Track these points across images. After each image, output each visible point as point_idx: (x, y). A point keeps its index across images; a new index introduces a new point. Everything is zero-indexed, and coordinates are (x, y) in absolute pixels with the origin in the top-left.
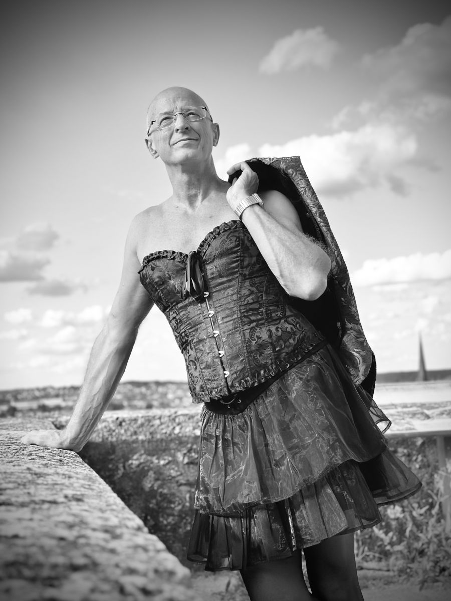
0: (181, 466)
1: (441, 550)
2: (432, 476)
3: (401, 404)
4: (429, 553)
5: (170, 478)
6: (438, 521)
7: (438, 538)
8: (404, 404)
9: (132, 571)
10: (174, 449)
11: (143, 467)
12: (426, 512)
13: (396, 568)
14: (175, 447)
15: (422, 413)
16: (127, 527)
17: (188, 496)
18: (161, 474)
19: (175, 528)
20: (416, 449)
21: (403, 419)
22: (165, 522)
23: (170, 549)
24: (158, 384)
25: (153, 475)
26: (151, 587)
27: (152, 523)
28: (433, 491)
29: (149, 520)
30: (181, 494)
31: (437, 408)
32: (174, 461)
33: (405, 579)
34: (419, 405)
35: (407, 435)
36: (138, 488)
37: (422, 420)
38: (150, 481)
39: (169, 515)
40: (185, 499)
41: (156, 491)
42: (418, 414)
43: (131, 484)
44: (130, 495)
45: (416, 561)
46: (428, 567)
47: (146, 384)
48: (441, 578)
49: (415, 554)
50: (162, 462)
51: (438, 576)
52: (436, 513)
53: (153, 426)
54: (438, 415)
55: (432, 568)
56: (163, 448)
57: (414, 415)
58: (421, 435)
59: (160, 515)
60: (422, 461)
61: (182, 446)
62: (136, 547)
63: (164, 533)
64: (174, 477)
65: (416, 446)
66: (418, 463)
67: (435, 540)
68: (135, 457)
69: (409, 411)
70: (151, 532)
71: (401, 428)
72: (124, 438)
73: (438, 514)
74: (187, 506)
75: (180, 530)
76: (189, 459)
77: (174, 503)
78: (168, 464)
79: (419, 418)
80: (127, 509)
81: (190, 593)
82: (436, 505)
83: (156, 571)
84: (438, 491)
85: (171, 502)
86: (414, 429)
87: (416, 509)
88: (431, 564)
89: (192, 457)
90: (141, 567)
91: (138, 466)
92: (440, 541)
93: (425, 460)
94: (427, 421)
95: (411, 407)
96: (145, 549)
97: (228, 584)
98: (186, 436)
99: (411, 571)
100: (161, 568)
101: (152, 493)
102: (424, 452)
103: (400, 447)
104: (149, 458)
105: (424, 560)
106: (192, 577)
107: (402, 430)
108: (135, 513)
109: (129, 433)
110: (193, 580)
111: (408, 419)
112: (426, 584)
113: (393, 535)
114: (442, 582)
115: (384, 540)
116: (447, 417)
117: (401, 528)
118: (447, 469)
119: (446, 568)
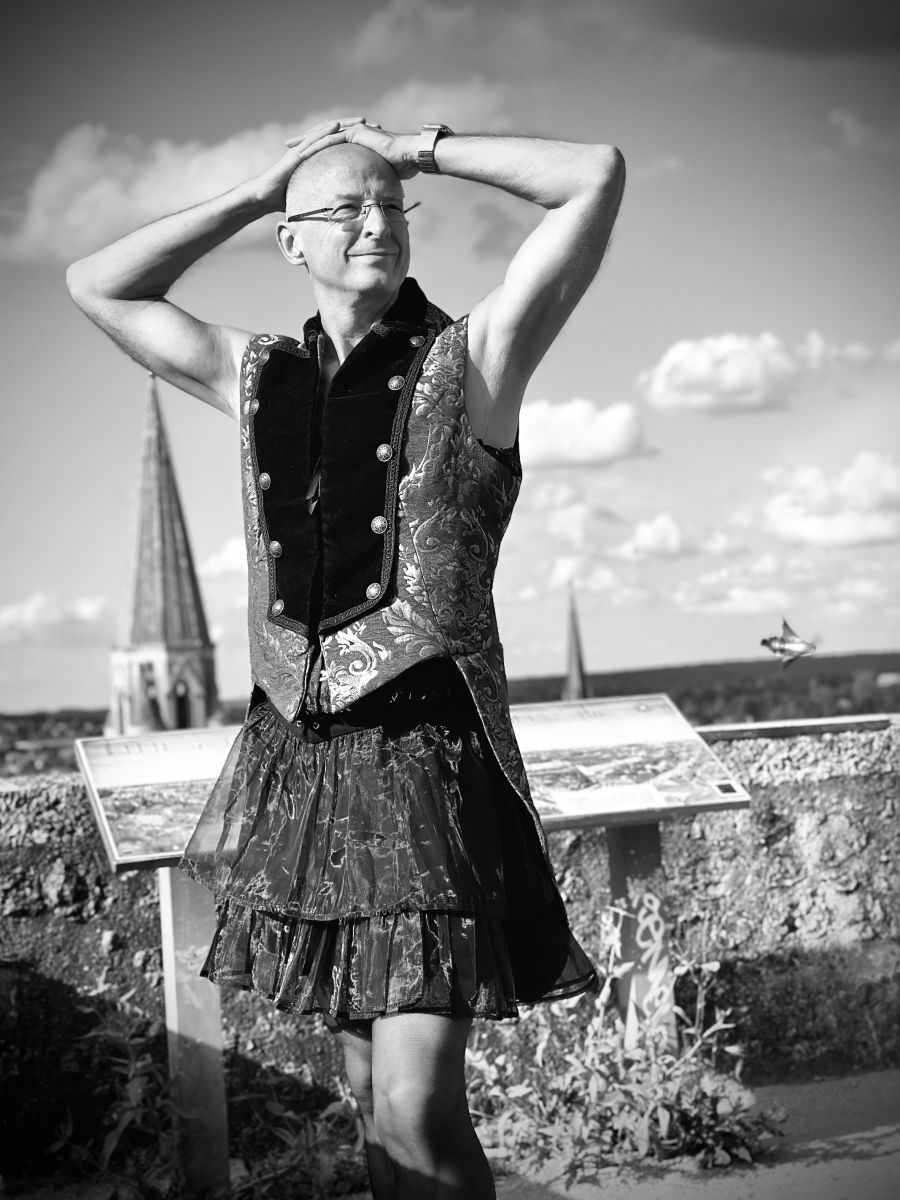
1: (614, 1089)
2: (595, 917)
4: (587, 1100)
6: (609, 1023)
7: (608, 1062)
12: (580, 1005)
15: (574, 774)
28: (597, 955)
31: (608, 760)
33: (533, 1163)
34: (567, 754)
37: (573, 789)
42: (566, 774)
45: (557, 1121)
49: (557, 1104)
54: (609, 776)
55: (595, 1134)
57: (555, 778)
58: (572, 824)
60: (574, 884)
65: (560, 850)
67: (602, 1067)
69: (544, 770)
73: (608, 1007)
79: (566, 785)
84: (609, 953)
86: (554, 811)
88: (593, 1124)
89: (24, 897)
92: (613, 1070)
93: (580, 882)
94: (585, 792)
95: (548, 760)
99: (547, 1143)
102: (578, 864)
105: (577, 1117)
111: (542, 789)
112: (580, 1173)
113: (506, 1062)
114: (616, 1165)
115: (486, 1074)
116: (630, 781)
117: (526, 1044)
118: (629, 901)
119: (628, 1132)
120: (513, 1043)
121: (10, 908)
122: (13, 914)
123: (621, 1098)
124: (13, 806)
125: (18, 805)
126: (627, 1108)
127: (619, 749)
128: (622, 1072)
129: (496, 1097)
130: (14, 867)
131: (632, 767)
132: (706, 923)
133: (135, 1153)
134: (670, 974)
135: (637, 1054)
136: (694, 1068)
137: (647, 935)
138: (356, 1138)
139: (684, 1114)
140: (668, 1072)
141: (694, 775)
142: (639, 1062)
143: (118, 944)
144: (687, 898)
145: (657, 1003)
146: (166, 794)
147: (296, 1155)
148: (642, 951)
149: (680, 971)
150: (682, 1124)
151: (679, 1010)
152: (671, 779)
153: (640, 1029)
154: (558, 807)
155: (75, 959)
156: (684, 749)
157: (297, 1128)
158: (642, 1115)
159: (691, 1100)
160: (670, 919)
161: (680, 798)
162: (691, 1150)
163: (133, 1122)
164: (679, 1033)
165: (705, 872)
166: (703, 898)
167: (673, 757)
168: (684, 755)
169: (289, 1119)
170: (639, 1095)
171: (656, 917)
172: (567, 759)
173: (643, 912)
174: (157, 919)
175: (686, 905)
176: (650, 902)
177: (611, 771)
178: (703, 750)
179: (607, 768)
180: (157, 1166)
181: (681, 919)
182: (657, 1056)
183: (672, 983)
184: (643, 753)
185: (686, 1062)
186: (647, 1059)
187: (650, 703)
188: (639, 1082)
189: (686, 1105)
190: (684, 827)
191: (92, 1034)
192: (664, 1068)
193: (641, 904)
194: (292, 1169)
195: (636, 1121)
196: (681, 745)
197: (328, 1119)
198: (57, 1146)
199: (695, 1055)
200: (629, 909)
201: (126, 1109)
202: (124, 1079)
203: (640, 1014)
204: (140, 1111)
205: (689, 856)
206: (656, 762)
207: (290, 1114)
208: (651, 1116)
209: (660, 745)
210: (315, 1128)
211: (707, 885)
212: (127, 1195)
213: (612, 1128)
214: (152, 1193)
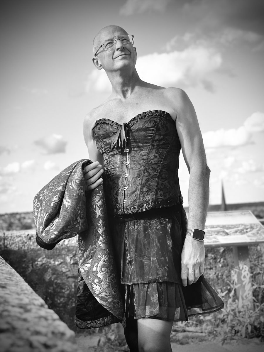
0: (69, 265)
1: (235, 319)
2: (230, 271)
3: (210, 226)
4: (228, 321)
5: (62, 273)
6: (234, 301)
7: (234, 311)
8: (212, 225)
9: (37, 333)
10: (64, 255)
11: (45, 267)
12: (226, 295)
13: (206, 331)
14: (65, 253)
15: (224, 232)
16: (34, 305)
17: (73, 285)
18: (56, 270)
19: (65, 305)
20: (219, 254)
21: (211, 235)
22: (59, 301)
23: (62, 319)
25: (51, 271)
26: (50, 343)
27: (50, 302)
28: (230, 282)
29: (48, 300)
30: (69, 283)
31: (233, 228)
32: (64, 263)
33: (212, 338)
34: (221, 226)
35: (214, 246)
36: (42, 280)
37: (223, 236)
38: (49, 275)
39: (61, 297)
40: (72, 287)
41: (53, 281)
42: (221, 232)
43: (37, 277)
44: (36, 284)
45: (219, 327)
46: (227, 330)
48: (236, 337)
49: (219, 322)
50: (57, 263)
51: (234, 336)
52: (232, 295)
54: (233, 233)
55: (230, 331)
56: (58, 254)
57: (218, 233)
58: (223, 245)
59: (56, 297)
60: (223, 262)
61: (69, 252)
62: (40, 317)
63: (58, 308)
64: (65, 273)
65: (219, 253)
66: (221, 263)
67: (232, 313)
68: (39, 260)
69: (215, 230)
70: (49, 308)
71: (210, 241)
72: (32, 247)
73: (233, 296)
74: (73, 291)
75: (69, 306)
76: (74, 261)
77: (64, 289)
78: (60, 264)
79: (221, 235)
80: (34, 293)
81: (75, 347)
82: (232, 290)
83: (53, 333)
84: (234, 281)
85: (62, 288)
86: (218, 242)
87: (219, 293)
88: (229, 328)
89: (76, 259)
90: (43, 330)
91: (42, 265)
92: (235, 314)
93: (225, 261)
94: (227, 237)
95: (216, 227)
96: (46, 319)
97: (99, 341)
98: (72, 246)
99: (216, 333)
100: (56, 331)
101: (51, 283)
102: (225, 256)
103: (209, 253)
104: (49, 260)
105: (225, 326)
106: (76, 336)
107: (211, 242)
108: (39, 295)
109: (35, 244)
110: (76, 339)
111: (214, 236)
112: (226, 341)
114: (236, 339)
116: (239, 234)
118: (239, 267)
119: (239, 331)
121: (72, 262)
122: (73, 264)
123: (237, 321)
126: (239, 324)
127: (236, 225)
128: (238, 314)
129: (202, 319)
130: (73, 251)
131: (240, 230)
132: (262, 275)
133: (105, 328)
134: (251, 288)
135: (242, 310)
136: (258, 314)
137: (245, 277)
139: (255, 327)
140: (251, 315)
141: (258, 233)
142: (242, 312)
144: (256, 267)
145: (248, 296)
148: (243, 281)
149: (254, 287)
150: (255, 329)
151: (254, 298)
152: (252, 234)
153: (243, 303)
154: (219, 240)
156: (255, 225)
158: (243, 326)
159: (257, 323)
160: (252, 273)
161: (254, 239)
162: (258, 336)
164: (254, 305)
165: (261, 260)
166: (261, 267)
167: (252, 228)
168: (255, 227)
170: (243, 321)
171: (247, 272)
172: (221, 227)
173: (243, 270)
175: (256, 269)
176: (246, 268)
177: (234, 231)
178: (261, 226)
179: (233, 230)
180: (111, 332)
181: (254, 273)
182: (248, 310)
183: (252, 291)
184: (243, 226)
185: (256, 313)
186: (245, 311)
187: (246, 213)
188: (242, 317)
190: (255, 247)
192: (250, 314)
193: (243, 268)
195: (242, 328)
199: (259, 311)
200: (239, 269)
203: (243, 299)
205: (257, 255)
206: (247, 229)
208: (246, 327)
209: (248, 224)
211: (262, 264)
212: (103, 339)
213: (235, 330)
214: (109, 340)
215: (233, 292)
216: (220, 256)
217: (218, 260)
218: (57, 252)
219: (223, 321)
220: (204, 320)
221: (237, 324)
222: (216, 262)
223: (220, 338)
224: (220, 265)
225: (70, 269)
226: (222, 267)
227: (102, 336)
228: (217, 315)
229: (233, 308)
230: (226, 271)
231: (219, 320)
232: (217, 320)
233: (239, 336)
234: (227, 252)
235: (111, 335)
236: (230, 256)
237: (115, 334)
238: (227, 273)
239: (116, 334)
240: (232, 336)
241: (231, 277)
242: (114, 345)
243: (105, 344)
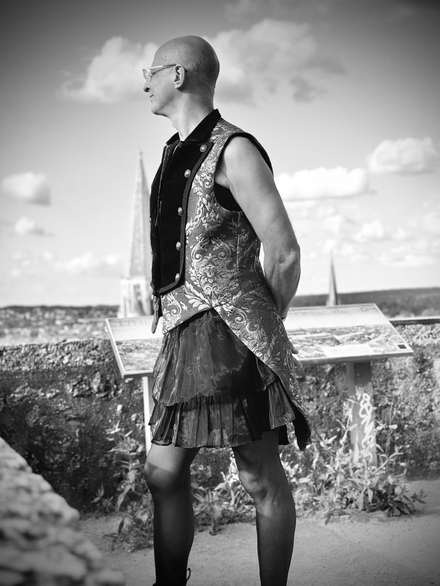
0: (70, 398)
1: (348, 480)
2: (340, 404)
3: (309, 329)
4: (336, 485)
5: (58, 412)
6: (346, 451)
7: (345, 469)
8: (313, 329)
9: (13, 515)
10: (63, 381)
11: (27, 401)
12: (333, 442)
13: (301, 502)
14: (63, 379)
15: (332, 339)
16: (7, 467)
17: (77, 431)
18: (47, 408)
19: (62, 467)
20: (324, 376)
21: (312, 345)
22: (52, 461)
23: (56, 489)
24: (44, 308)
25: (38, 410)
26: (35, 531)
27: (36, 461)
28: (341, 420)
29: (33, 459)
30: (70, 429)
31: (347, 333)
32: (62, 394)
33: (310, 512)
34: (329, 330)
35: (315, 362)
36: (21, 424)
37: (331, 346)
38: (35, 416)
39: (55, 453)
40: (75, 435)
41: (41, 427)
42: (328, 339)
43: (12, 419)
44: (12, 432)
45: (322, 494)
46: (335, 500)
47: (30, 309)
48: (348, 510)
49: (322, 486)
50: (48, 395)
51: (345, 508)
52: (343, 442)
53: (38, 355)
54: (348, 340)
55: (339, 500)
56: (50, 379)
57: (323, 340)
58: (330, 361)
59: (46, 452)
60: (331, 388)
61: (71, 377)
62: (18, 489)
63: (50, 472)
64: (62, 411)
65: (325, 373)
66: (326, 391)
67: (343, 471)
68: (17, 390)
69: (318, 337)
70: (34, 471)
71: (309, 355)
72: (4, 369)
73: (345, 444)
74: (76, 442)
75: (69, 468)
76: (79, 391)
77: (62, 439)
78: (55, 397)
79: (328, 344)
80: (8, 447)
81: (79, 535)
82: (344, 434)
83: (41, 514)
84: (347, 420)
85: (58, 439)
86: (323, 355)
87: (323, 439)
88: (338, 496)
89: (83, 389)
90: (23, 510)
91: (21, 400)
92: (348, 472)
93: (334, 388)
94: (337, 347)
95: (320, 332)
96: (28, 490)
97: (122, 525)
98: (76, 366)
99: (317, 504)
100: (46, 511)
101: (37, 429)
102: (333, 379)
103: (308, 375)
104: (34, 391)
105: (331, 492)
106: (81, 519)
107: (311, 357)
108: (17, 451)
109: (11, 364)
110: (80, 522)
111: (317, 345)
112: (332, 517)
113: (299, 467)
114: (348, 514)
115: (290, 472)
116: (358, 342)
117: (308, 459)
118: (356, 397)
119: (354, 500)
120: (302, 459)
121: (76, 393)
122: (77, 396)
123: (351, 485)
124: (77, 348)
125: (80, 347)
126: (353, 489)
127: (353, 328)
128: (352, 473)
129: (294, 483)
130: (78, 375)
131: (359, 336)
132: (391, 407)
133: (131, 503)
134: (375, 430)
135: (359, 465)
136: (384, 472)
137: (364, 412)
138: (231, 499)
139: (379, 492)
140: (373, 474)
141: (387, 340)
142: (359, 469)
143: (124, 410)
144: (383, 396)
145: (368, 443)
146: (146, 344)
147: (204, 506)
148: (362, 419)
149: (380, 428)
150: (378, 496)
151: (378, 446)
152: (377, 342)
153: (360, 454)
154: (325, 353)
155: (105, 416)
156: (383, 328)
157: (204, 494)
158: (360, 492)
159: (382, 486)
160: (376, 405)
161: (380, 351)
162: (383, 508)
163: (131, 490)
164: (378, 457)
165: (391, 384)
166: (390, 396)
167: (378, 332)
168: (383, 331)
169: (201, 490)
170: (359, 484)
171: (368, 404)
172: (329, 332)
173: (362, 401)
174: (142, 400)
175: (382, 399)
176: (366, 397)
177: (349, 338)
178: (392, 329)
179: (348, 336)
180: (141, 509)
181: (380, 405)
182: (368, 466)
183: (375, 434)
184: (364, 330)
185: (381, 469)
186: (363, 467)
187: (368, 307)
188: (359, 477)
189: (380, 488)
190: (382, 364)
191: (113, 450)
192: (371, 472)
193: (361, 398)
194: (202, 512)
195: (358, 495)
196: (381, 326)
197: (218, 491)
198: (97, 500)
199: (385, 466)
200: (356, 400)
201: (127, 484)
202: (127, 471)
203: (360, 448)
204: (134, 485)
205: (384, 377)
206: (370, 334)
207: (201, 488)
208: (364, 493)
209: (371, 326)
210: (212, 494)
211: (392, 390)
212: (128, 522)
213: (346, 498)
214: (139, 521)
215: (345, 436)
216: (326, 379)
217: (323, 386)
218: (48, 377)
219: (328, 485)
220: (297, 483)
221: (351, 489)
222: (318, 389)
223: (323, 513)
224: (326, 394)
225: (72, 405)
226: (328, 396)
227: (126, 516)
228: (319, 476)
229: (344, 463)
230: (335, 404)
231: (321, 484)
232: (319, 484)
233: (353, 509)
234: (338, 374)
235: (142, 514)
236: (341, 379)
237: (148, 512)
238: (337, 406)
239: (150, 512)
240: (342, 508)
241: (342, 413)
242: (146, 531)
243: (131, 528)
